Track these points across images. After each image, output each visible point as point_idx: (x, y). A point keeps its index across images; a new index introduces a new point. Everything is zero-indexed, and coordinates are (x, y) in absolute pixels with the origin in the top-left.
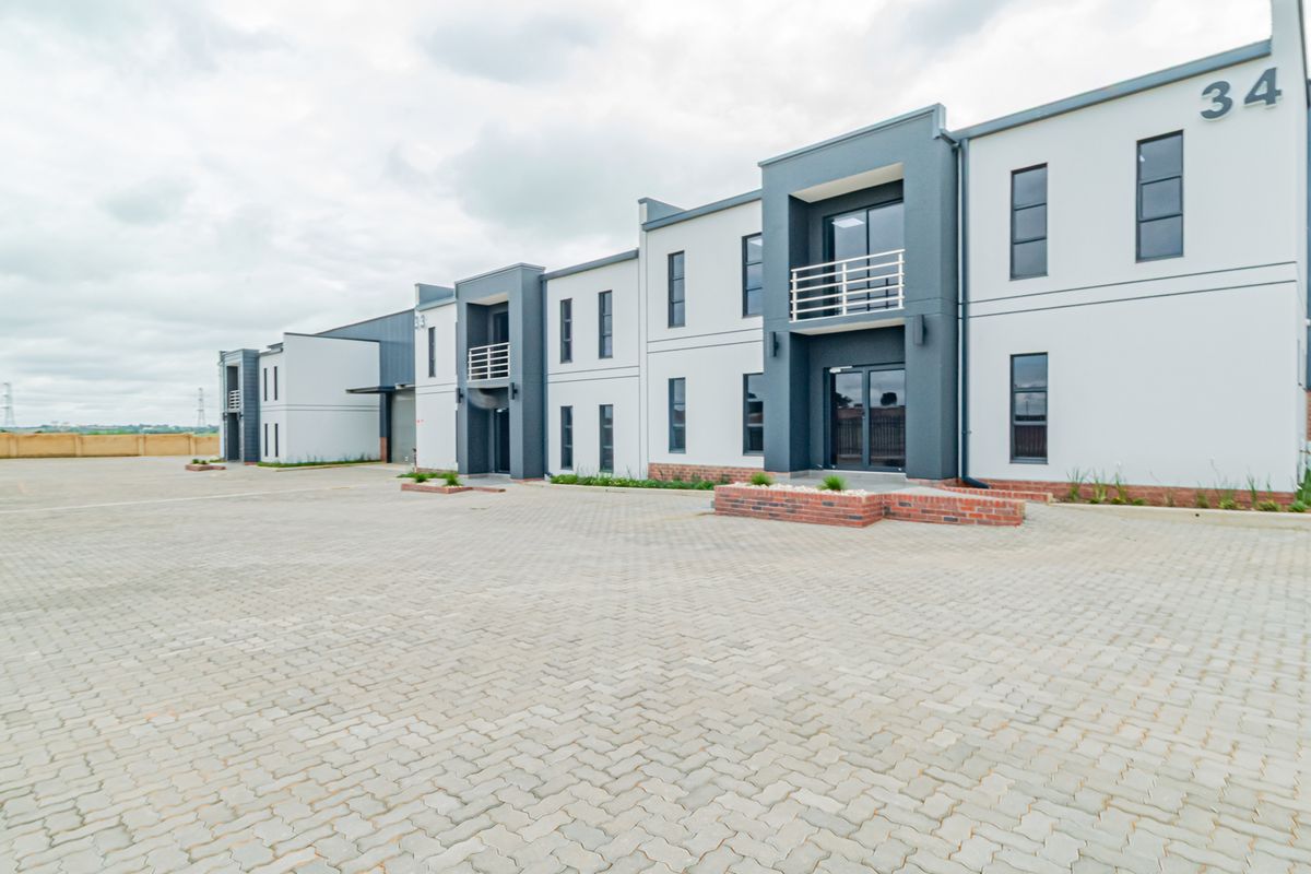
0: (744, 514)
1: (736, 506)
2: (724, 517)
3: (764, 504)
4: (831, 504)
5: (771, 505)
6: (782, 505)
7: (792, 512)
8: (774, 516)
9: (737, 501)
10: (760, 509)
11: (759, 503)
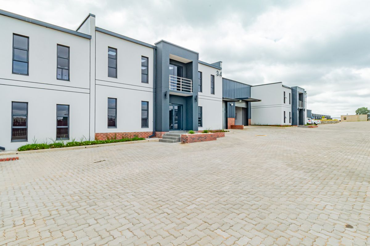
0: (195, 141)
1: (193, 140)
2: (191, 143)
3: (200, 138)
4: (212, 136)
5: (201, 138)
6: (204, 138)
7: (205, 139)
8: (202, 141)
9: (194, 138)
10: (199, 139)
11: (199, 138)
